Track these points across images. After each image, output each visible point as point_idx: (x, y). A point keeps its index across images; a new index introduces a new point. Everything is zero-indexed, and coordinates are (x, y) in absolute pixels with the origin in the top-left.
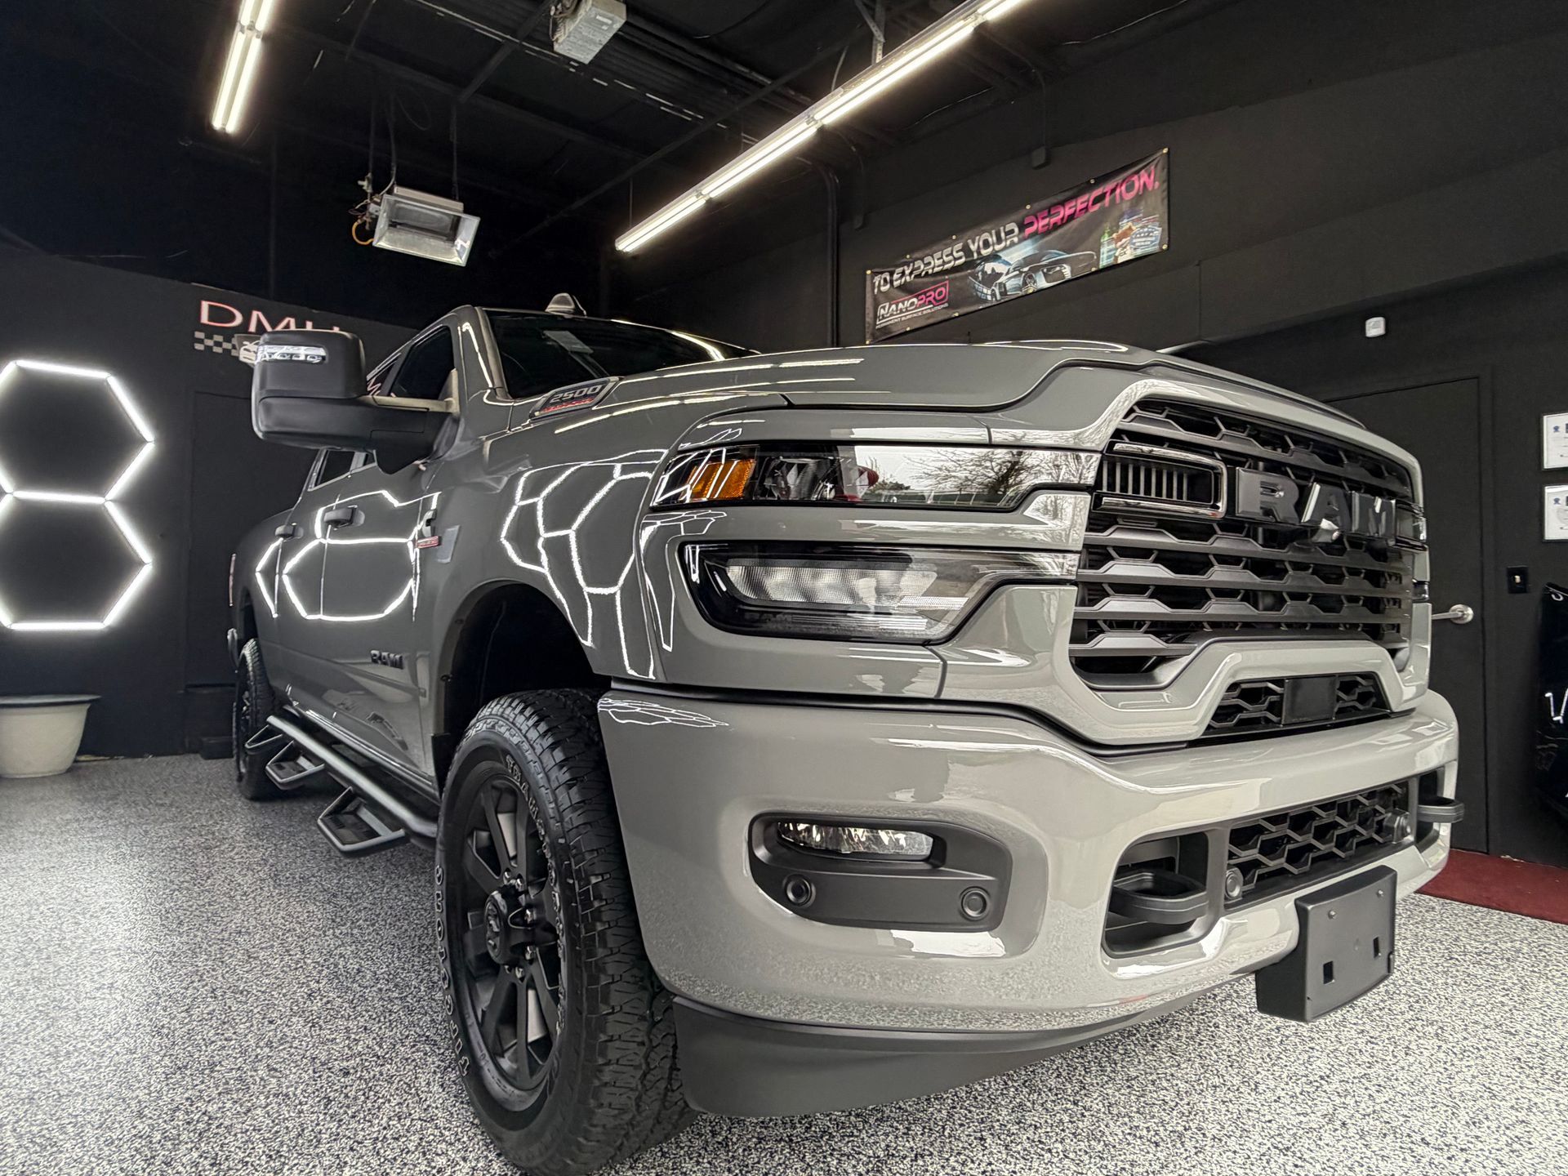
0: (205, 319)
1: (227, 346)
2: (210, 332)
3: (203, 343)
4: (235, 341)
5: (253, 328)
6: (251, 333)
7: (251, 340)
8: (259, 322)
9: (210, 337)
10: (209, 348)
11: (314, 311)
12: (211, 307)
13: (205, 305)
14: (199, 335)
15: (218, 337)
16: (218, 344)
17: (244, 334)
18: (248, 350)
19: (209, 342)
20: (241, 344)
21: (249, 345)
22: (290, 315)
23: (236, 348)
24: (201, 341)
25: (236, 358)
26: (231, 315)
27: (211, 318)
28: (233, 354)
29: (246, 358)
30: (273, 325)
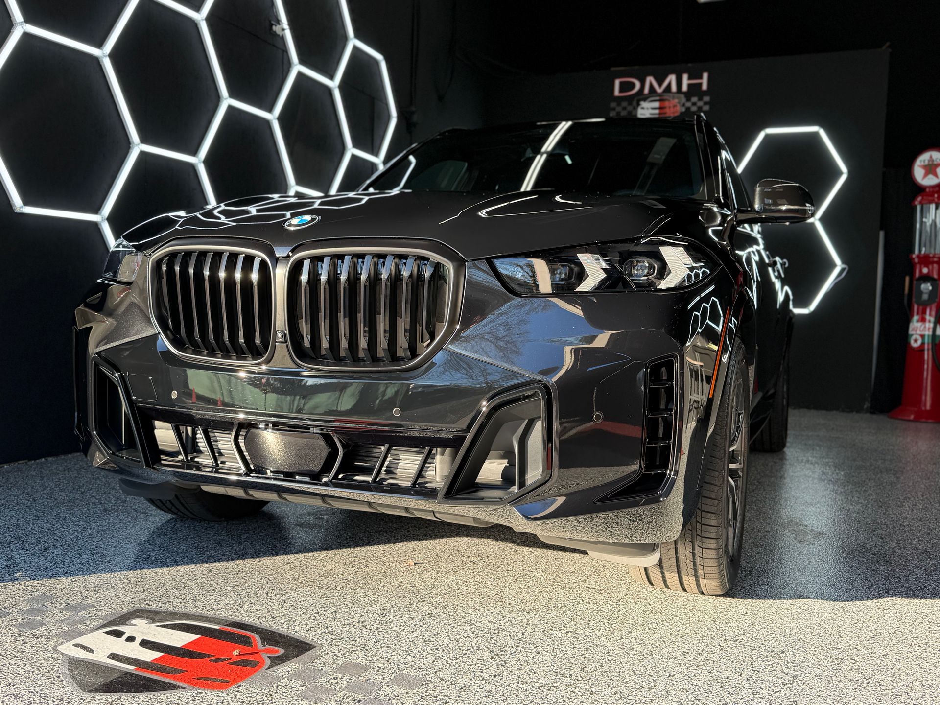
0: (617, 93)
1: (630, 108)
2: (619, 100)
3: (616, 110)
4: (635, 103)
5: (646, 91)
6: (646, 95)
7: (645, 100)
8: (651, 86)
9: (619, 104)
10: (618, 113)
11: (690, 65)
12: (621, 84)
13: (617, 83)
14: (613, 105)
15: (624, 104)
16: (624, 108)
17: (640, 97)
18: (643, 108)
19: (619, 109)
20: (638, 105)
21: (644, 104)
22: (672, 73)
23: (635, 109)
24: (614, 109)
25: (636, 115)
26: (633, 86)
27: (621, 91)
28: (633, 113)
29: (642, 114)
30: (660, 85)
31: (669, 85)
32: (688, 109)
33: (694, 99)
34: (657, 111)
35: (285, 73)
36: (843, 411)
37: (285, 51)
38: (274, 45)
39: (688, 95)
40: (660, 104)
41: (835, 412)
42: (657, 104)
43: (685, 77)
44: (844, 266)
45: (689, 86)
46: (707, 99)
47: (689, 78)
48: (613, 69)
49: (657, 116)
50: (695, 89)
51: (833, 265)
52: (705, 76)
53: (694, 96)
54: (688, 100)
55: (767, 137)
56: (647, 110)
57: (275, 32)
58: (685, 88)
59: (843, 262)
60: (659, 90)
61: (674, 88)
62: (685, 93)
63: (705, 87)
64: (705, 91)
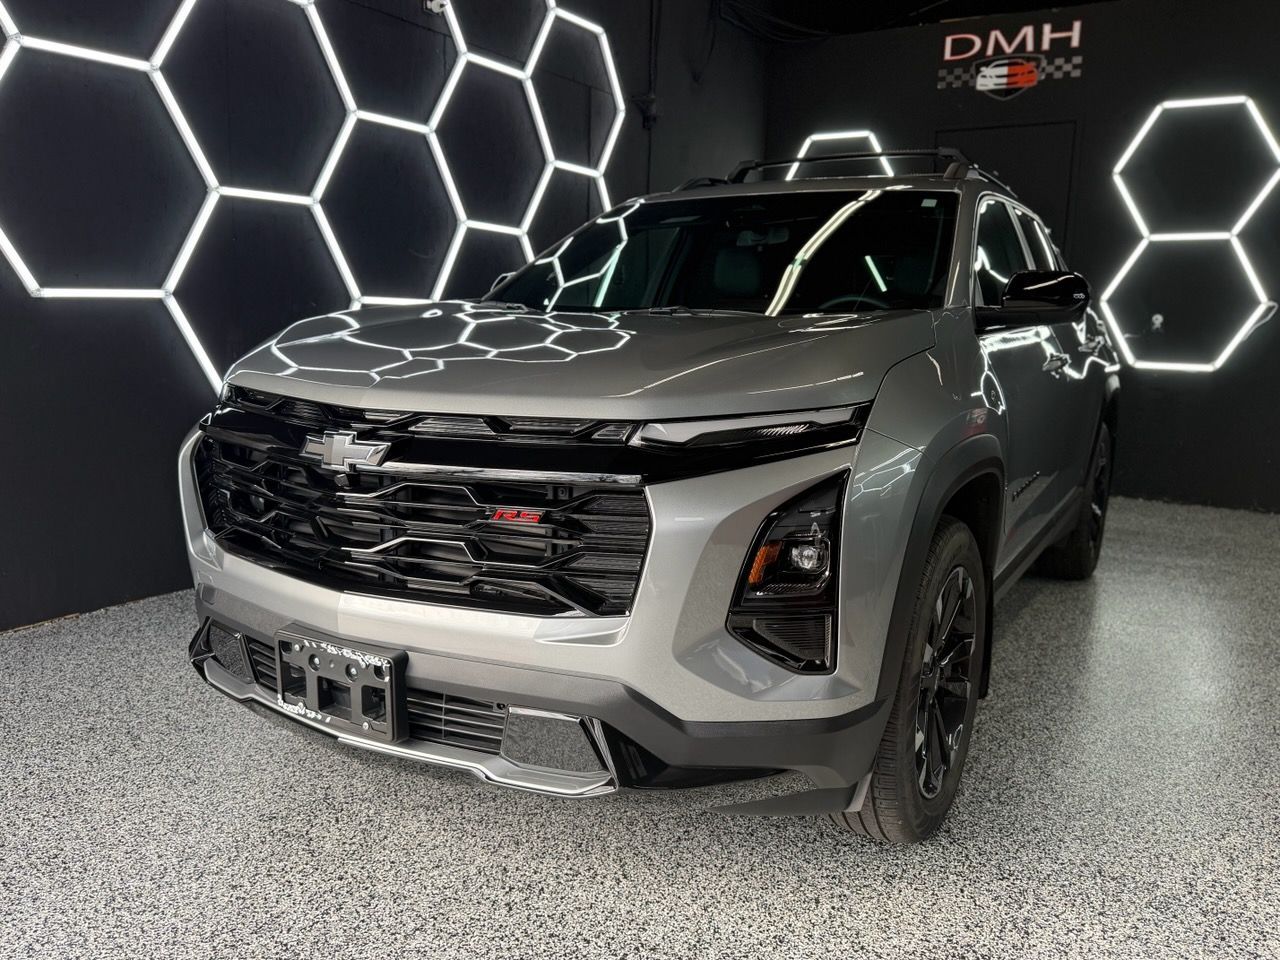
0: (948, 56)
1: (966, 77)
2: (951, 65)
3: (946, 81)
4: (973, 70)
5: (990, 51)
6: (989, 57)
7: (987, 64)
8: (997, 43)
9: (951, 72)
10: (950, 84)
11: (1054, 10)
12: (954, 41)
13: (949, 41)
14: (942, 73)
15: (958, 71)
16: (958, 78)
17: (982, 60)
18: (984, 76)
19: (950, 78)
20: (978, 71)
21: (985, 70)
22: (1027, 24)
23: (974, 77)
24: (943, 79)
25: (974, 87)
26: (971, 44)
27: (953, 54)
28: (971, 84)
29: (982, 85)
30: (1010, 43)
31: (1024, 41)
32: (1049, 76)
33: (1059, 61)
34: (1004, 80)
35: (448, 67)
36: (1256, 510)
37: (449, 35)
38: (429, 29)
39: (1051, 55)
40: (1009, 70)
41: (1242, 512)
42: (1004, 70)
43: (1047, 28)
44: (1271, 304)
45: (1053, 41)
46: (1078, 60)
47: (1053, 31)
48: (942, 21)
49: (1004, 87)
50: (1061, 47)
51: (1254, 302)
52: (1077, 25)
53: (1059, 56)
54: (1050, 62)
55: (1166, 113)
56: (990, 79)
57: (431, 10)
58: (1046, 45)
59: (1271, 298)
60: (1008, 50)
61: (1030, 46)
62: (1045, 52)
63: (1075, 43)
64: (1075, 49)
